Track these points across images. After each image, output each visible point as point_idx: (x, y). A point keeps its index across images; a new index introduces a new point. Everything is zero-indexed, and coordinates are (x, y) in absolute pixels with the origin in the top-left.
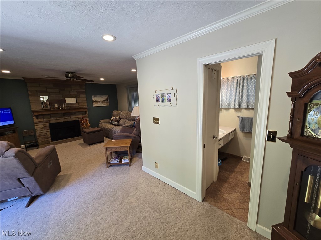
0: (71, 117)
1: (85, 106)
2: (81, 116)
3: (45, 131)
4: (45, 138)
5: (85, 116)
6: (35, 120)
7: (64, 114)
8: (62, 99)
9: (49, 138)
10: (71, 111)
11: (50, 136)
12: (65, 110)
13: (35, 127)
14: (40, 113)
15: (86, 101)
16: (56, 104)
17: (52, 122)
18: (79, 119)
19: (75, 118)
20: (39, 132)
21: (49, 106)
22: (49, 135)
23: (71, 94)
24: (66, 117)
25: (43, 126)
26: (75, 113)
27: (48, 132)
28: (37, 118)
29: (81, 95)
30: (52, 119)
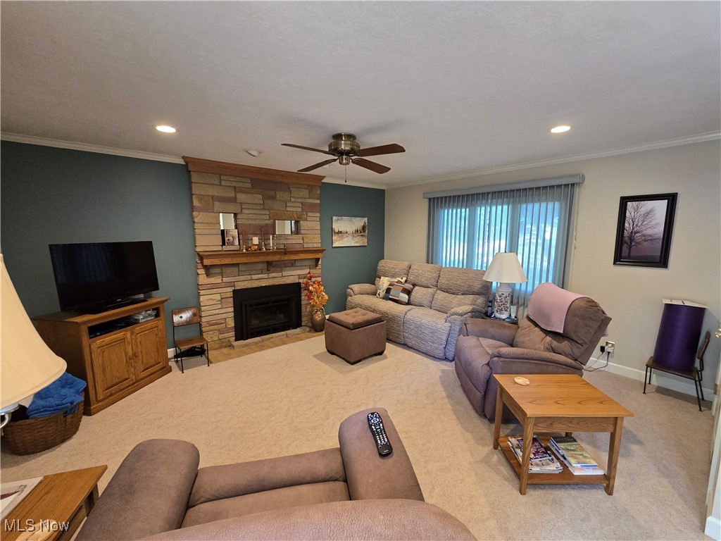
0: (284, 274)
1: (315, 245)
2: (306, 271)
3: (223, 311)
4: (221, 332)
5: (314, 271)
6: (203, 279)
7: (270, 266)
8: (267, 222)
9: (228, 330)
10: (287, 258)
11: (233, 324)
12: (274, 253)
13: (202, 298)
14: (216, 261)
15: (320, 230)
16: (255, 235)
17: (240, 286)
18: (301, 281)
19: (290, 276)
20: (211, 313)
21: (237, 243)
22: (231, 323)
23: (288, 209)
24: (273, 275)
25: (218, 297)
26: (292, 264)
27: (228, 314)
28: (208, 275)
29: (310, 214)
30: (242, 278)
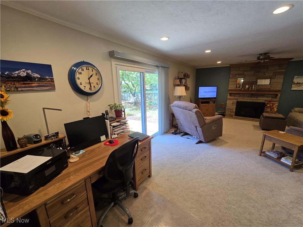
0: (258, 98)
1: (278, 89)
2: (268, 99)
3: (233, 106)
4: (231, 112)
5: (274, 99)
6: (229, 97)
7: (252, 95)
8: (254, 80)
9: (233, 112)
10: (259, 93)
11: (235, 111)
12: (254, 91)
13: (227, 102)
14: (232, 92)
15: (283, 83)
16: (247, 85)
17: (239, 100)
18: (266, 102)
19: (261, 100)
20: (229, 106)
21: (241, 87)
22: (234, 111)
23: (265, 75)
24: (253, 98)
25: (232, 102)
26: (263, 95)
27: (234, 107)
28: (230, 96)
29: (277, 76)
30: (241, 98)
